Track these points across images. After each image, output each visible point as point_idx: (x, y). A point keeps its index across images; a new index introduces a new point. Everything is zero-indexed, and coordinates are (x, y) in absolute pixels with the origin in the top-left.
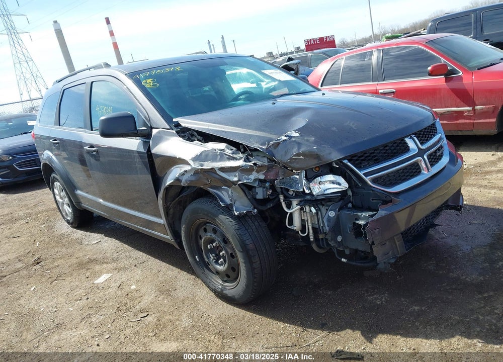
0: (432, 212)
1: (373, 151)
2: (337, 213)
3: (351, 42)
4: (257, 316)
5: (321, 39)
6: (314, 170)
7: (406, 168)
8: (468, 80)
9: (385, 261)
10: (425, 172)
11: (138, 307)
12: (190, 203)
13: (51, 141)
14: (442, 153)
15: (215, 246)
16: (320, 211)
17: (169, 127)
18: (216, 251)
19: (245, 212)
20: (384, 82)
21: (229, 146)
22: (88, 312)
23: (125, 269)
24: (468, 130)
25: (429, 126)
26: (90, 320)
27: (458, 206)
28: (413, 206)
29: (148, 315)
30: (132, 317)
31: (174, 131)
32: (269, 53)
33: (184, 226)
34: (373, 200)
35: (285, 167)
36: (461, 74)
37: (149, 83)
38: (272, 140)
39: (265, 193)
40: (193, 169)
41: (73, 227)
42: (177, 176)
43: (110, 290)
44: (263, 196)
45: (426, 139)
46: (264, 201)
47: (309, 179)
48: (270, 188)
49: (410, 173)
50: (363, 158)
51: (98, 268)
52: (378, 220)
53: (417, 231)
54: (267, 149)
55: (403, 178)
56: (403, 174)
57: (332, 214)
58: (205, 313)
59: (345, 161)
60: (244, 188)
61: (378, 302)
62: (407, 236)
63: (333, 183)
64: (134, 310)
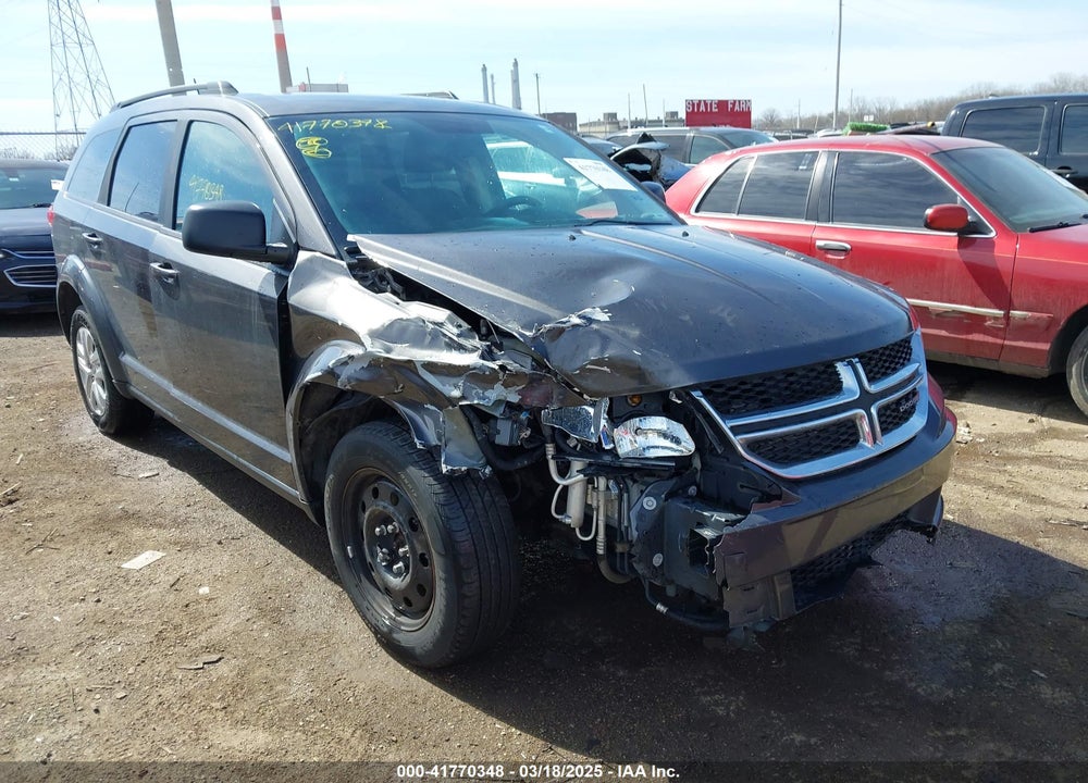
0: (868, 533)
1: (760, 381)
2: (661, 502)
3: (787, 121)
4: (455, 699)
5: (722, 104)
6: (630, 401)
7: (825, 428)
8: (1005, 251)
9: (746, 625)
10: (866, 444)
11: (203, 638)
12: (354, 427)
13: (85, 235)
14: (913, 407)
15: (390, 531)
16: (628, 492)
17: (334, 253)
18: (391, 542)
19: (463, 469)
20: (830, 225)
21: (455, 317)
22: (94, 633)
23: (196, 546)
24: (988, 359)
25: (896, 344)
26: (93, 650)
27: (930, 526)
28: (829, 515)
29: (220, 659)
30: (184, 659)
31: (344, 263)
32: (610, 114)
33: (331, 476)
34: (742, 487)
35: (568, 384)
36: (993, 234)
37: (310, 147)
38: (548, 320)
39: (515, 435)
40: (367, 354)
41: (106, 434)
42: (330, 365)
43: (153, 589)
44: (511, 439)
45: (883, 370)
46: (511, 452)
47: (616, 419)
48: (528, 426)
49: (834, 441)
50: (737, 393)
51: (138, 533)
52: (743, 534)
53: (829, 569)
54: (534, 338)
55: (815, 450)
56: (818, 441)
57: (650, 503)
58: (344, 676)
59: (697, 394)
60: (472, 416)
61: (720, 711)
62: (804, 578)
63: (665, 435)
64: (193, 644)
